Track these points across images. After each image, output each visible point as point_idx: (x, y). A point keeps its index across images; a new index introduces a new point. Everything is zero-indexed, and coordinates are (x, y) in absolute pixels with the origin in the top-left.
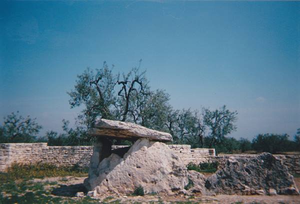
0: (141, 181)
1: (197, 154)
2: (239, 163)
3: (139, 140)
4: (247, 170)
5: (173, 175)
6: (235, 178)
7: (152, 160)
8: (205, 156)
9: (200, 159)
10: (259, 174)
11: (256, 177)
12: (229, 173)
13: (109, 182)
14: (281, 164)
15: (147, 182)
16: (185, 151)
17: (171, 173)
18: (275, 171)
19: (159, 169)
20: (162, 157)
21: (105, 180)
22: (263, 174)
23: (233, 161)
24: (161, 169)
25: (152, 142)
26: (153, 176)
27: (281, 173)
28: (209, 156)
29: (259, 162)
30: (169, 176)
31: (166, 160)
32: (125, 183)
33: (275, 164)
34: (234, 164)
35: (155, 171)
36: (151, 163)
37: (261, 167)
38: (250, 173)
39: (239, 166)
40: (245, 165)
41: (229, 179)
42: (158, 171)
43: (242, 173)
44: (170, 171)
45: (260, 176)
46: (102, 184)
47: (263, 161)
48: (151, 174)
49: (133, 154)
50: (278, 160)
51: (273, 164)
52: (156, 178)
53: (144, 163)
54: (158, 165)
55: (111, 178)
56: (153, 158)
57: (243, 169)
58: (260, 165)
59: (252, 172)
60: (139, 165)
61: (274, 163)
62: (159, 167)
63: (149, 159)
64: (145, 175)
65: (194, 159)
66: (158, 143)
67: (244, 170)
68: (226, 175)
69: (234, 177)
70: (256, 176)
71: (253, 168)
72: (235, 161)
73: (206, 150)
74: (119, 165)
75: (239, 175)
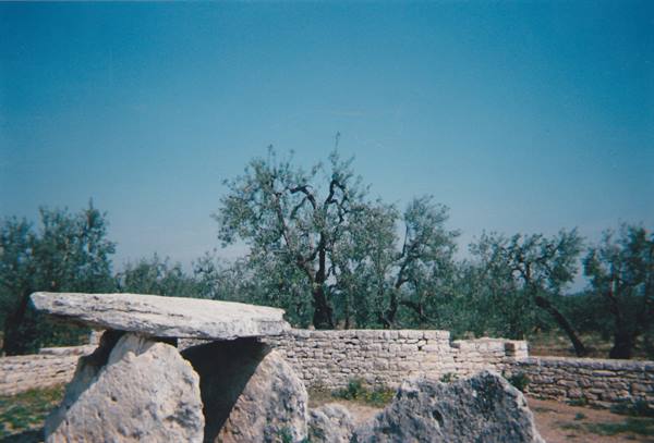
0: (115, 430)
1: (470, 355)
2: (420, 394)
3: (123, 338)
4: (438, 416)
5: (175, 424)
6: (407, 434)
7: (136, 384)
8: (492, 360)
9: (480, 366)
10: (462, 429)
11: (454, 437)
12: (395, 418)
13: (70, 426)
14: (516, 405)
15: (125, 435)
16: (432, 346)
17: (170, 419)
18: (496, 425)
19: (147, 408)
20: (156, 379)
21: (64, 423)
22: (471, 429)
23: (409, 389)
24: (152, 407)
25: (149, 343)
26: (135, 422)
27: (513, 432)
28: (505, 358)
29: (467, 396)
30: (167, 425)
31: (167, 386)
32: (91, 433)
33: (502, 406)
34: (412, 395)
35: (140, 412)
36: (135, 392)
37: (468, 410)
38: (442, 425)
39: (419, 401)
40: (434, 402)
41: (395, 435)
42: (146, 412)
43: (425, 421)
44: (170, 412)
45: (463, 435)
46: (59, 430)
47: (475, 394)
48: (134, 417)
49: (110, 367)
50: (509, 394)
51: (496, 405)
52: (141, 427)
53: (123, 390)
54: (146, 397)
55: (73, 419)
56: (139, 380)
57: (426, 411)
58: (467, 404)
59: (445, 421)
60: (115, 395)
61: (500, 401)
62: (148, 402)
63: (132, 381)
64: (123, 419)
65: (459, 365)
66: (159, 345)
67: (431, 413)
68: (389, 422)
69: (407, 430)
70: (455, 434)
71: (450, 410)
72: (415, 388)
73: (497, 344)
74: (87, 392)
75: (417, 426)
